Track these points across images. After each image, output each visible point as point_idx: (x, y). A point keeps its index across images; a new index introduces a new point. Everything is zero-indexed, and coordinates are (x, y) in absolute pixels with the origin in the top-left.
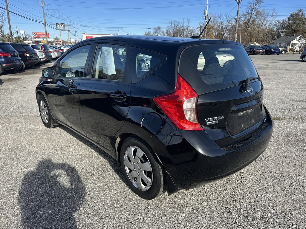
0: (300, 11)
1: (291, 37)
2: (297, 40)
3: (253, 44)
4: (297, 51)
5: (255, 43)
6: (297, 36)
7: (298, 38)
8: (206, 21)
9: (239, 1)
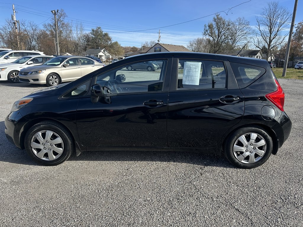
0: (99, 28)
1: (97, 50)
2: (102, 52)
3: (65, 54)
4: (104, 62)
5: (67, 53)
6: (102, 49)
7: (102, 51)
8: (16, 28)
9: (55, 13)
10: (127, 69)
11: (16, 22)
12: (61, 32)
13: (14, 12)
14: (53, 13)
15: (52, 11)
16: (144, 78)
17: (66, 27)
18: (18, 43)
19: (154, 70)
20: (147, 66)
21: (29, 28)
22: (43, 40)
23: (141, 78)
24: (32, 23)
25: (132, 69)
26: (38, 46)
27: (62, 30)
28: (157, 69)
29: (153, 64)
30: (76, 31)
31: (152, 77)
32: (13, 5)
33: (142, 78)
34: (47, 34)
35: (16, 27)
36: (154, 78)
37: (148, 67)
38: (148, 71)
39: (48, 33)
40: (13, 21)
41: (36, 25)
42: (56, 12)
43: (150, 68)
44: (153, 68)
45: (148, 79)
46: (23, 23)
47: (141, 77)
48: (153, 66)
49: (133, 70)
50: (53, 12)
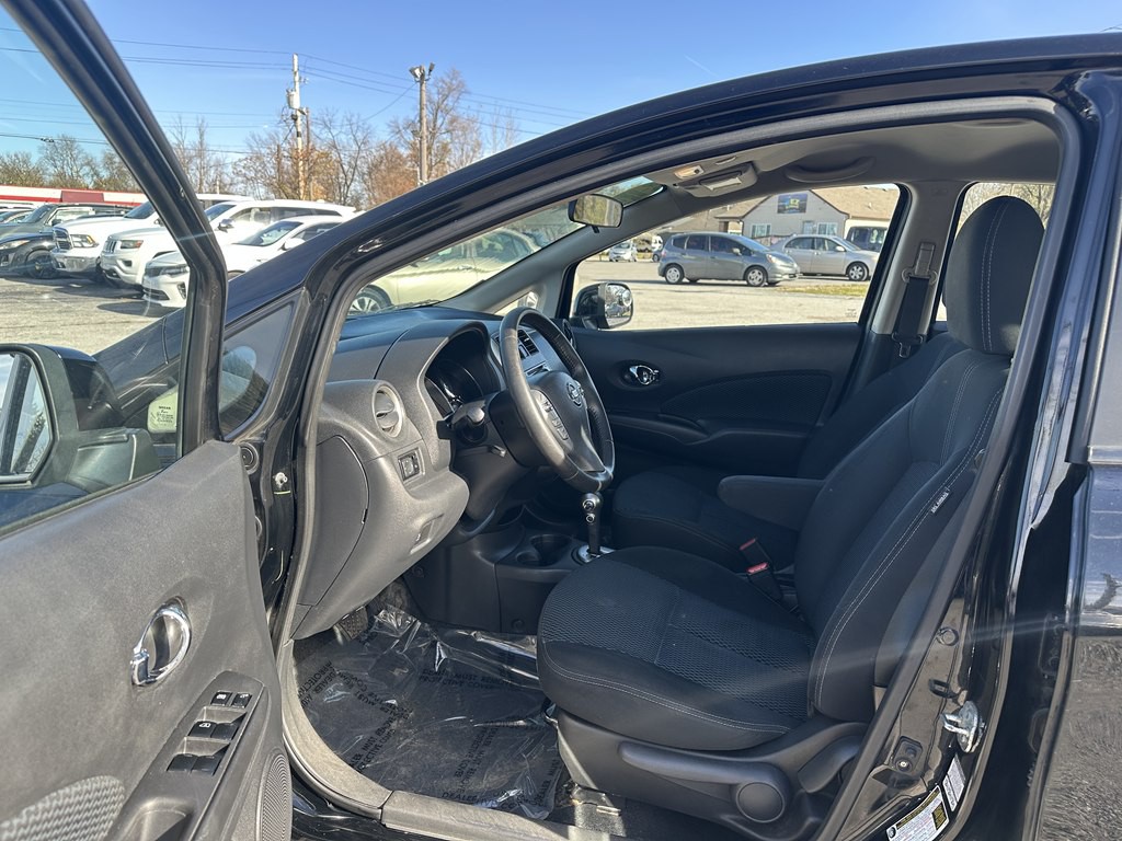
8: (298, 134)
9: (423, 76)
10: (663, 279)
11: (299, 114)
12: (445, 149)
13: (297, 78)
14: (416, 76)
15: (412, 71)
16: (729, 312)
17: (464, 129)
18: (302, 184)
19: (772, 284)
20: (746, 266)
21: (343, 137)
22: (384, 178)
23: (715, 313)
24: (354, 120)
25: (682, 276)
26: (369, 199)
27: (449, 140)
28: (787, 277)
29: (774, 259)
30: (491, 141)
31: (765, 311)
32: (296, 57)
33: (723, 312)
34: (400, 157)
35: (300, 130)
36: (777, 315)
37: (751, 268)
38: (749, 285)
39: (404, 152)
40: (290, 110)
41: (366, 126)
42: (427, 72)
43: (756, 276)
44: (770, 274)
45: (746, 318)
46: (326, 119)
47: (718, 310)
48: (772, 264)
49: (685, 280)
50: (417, 72)
